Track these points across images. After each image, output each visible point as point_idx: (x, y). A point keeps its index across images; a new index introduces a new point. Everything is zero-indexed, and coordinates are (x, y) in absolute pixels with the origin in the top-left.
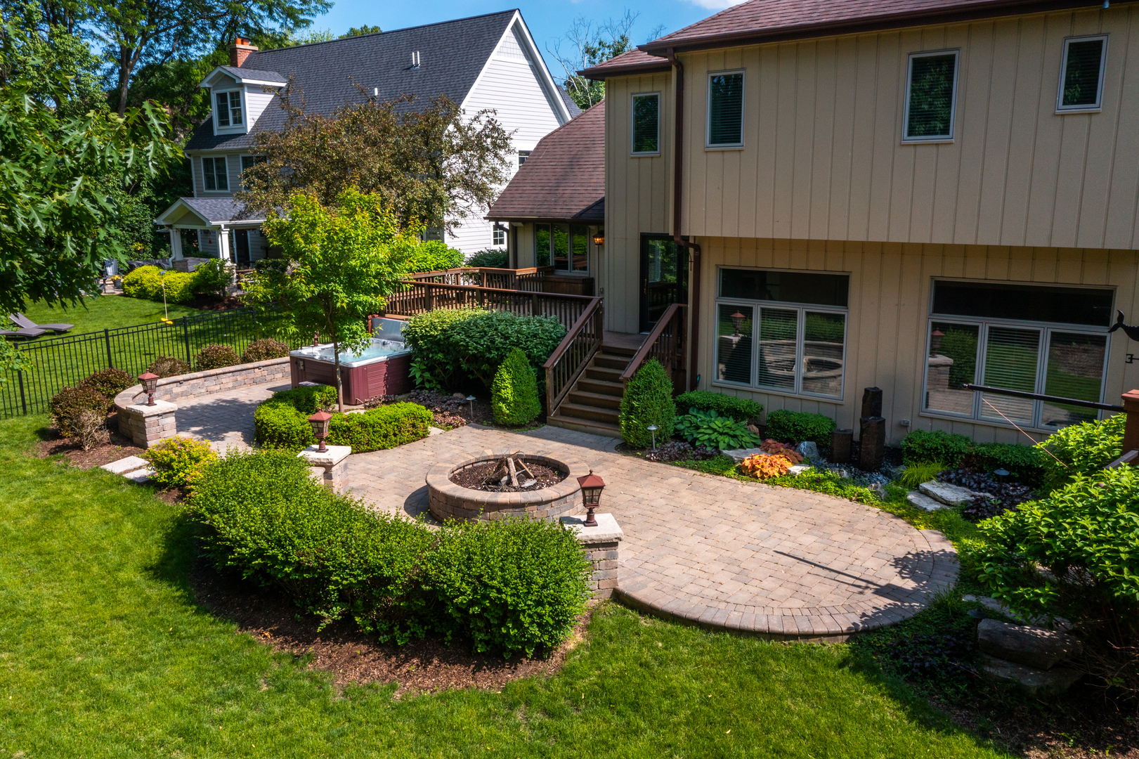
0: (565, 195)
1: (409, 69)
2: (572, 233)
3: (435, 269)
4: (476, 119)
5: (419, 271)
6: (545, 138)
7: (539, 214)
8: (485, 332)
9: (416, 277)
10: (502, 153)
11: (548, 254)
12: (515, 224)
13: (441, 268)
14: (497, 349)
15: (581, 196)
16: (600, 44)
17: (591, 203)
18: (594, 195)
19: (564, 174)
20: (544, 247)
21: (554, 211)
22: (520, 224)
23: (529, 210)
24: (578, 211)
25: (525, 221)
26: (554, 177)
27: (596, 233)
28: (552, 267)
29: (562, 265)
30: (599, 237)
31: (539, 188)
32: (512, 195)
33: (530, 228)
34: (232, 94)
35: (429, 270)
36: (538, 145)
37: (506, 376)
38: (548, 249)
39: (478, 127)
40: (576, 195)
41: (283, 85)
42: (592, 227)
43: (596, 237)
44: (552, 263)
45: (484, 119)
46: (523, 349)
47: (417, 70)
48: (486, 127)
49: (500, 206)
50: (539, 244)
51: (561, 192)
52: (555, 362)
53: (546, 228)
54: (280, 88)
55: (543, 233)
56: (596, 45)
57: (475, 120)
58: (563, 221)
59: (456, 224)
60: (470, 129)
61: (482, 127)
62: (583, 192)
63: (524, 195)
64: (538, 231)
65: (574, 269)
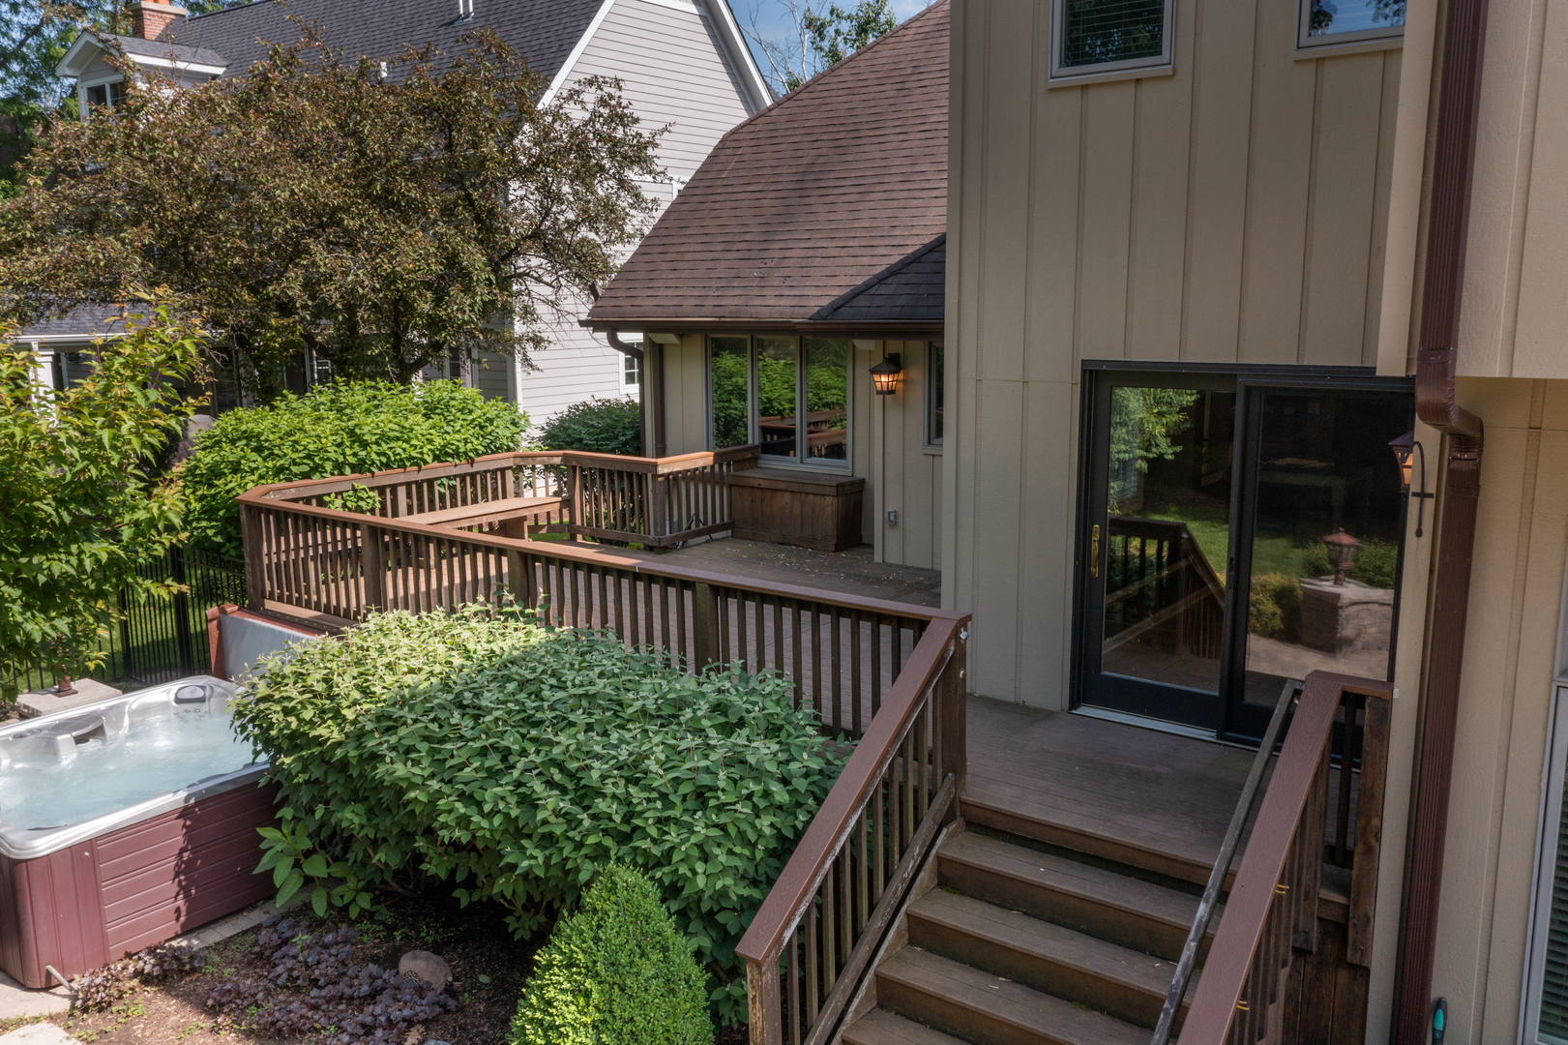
0: (786, 263)
1: (452, 23)
2: (806, 358)
3: (436, 458)
4: (573, 95)
5: (388, 466)
6: (734, 132)
7: (720, 311)
8: (506, 754)
9: (377, 482)
10: (632, 175)
11: (743, 410)
12: (658, 338)
13: (457, 454)
14: (548, 840)
15: (829, 262)
16: (832, 12)
17: (859, 281)
18: (865, 261)
19: (781, 210)
20: (730, 393)
21: (758, 301)
22: (670, 339)
23: (693, 302)
24: (825, 302)
25: (683, 330)
26: (758, 220)
27: (878, 360)
28: (753, 448)
29: (779, 441)
30: (888, 373)
31: (721, 247)
32: (651, 267)
33: (696, 347)
34: (114, 86)
35: (418, 463)
36: (717, 149)
37: (567, 1011)
38: (742, 397)
39: (577, 115)
40: (817, 262)
41: (220, 71)
42: (864, 345)
43: (876, 371)
44: (753, 437)
45: (590, 96)
46: (649, 865)
47: (467, 24)
48: (595, 115)
49: (620, 293)
50: (720, 386)
51: (776, 254)
52: (786, 925)
53: (737, 349)
54: (215, 77)
55: (728, 361)
56: (825, 15)
57: (571, 97)
58: (783, 329)
59: (537, 341)
60: (556, 117)
61: (587, 116)
62: (836, 252)
63: (681, 265)
64: (716, 354)
65: (811, 454)
